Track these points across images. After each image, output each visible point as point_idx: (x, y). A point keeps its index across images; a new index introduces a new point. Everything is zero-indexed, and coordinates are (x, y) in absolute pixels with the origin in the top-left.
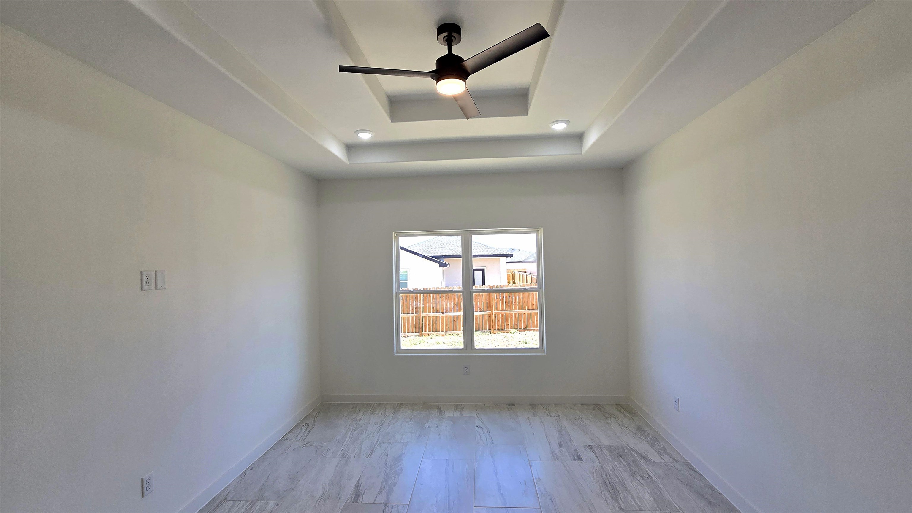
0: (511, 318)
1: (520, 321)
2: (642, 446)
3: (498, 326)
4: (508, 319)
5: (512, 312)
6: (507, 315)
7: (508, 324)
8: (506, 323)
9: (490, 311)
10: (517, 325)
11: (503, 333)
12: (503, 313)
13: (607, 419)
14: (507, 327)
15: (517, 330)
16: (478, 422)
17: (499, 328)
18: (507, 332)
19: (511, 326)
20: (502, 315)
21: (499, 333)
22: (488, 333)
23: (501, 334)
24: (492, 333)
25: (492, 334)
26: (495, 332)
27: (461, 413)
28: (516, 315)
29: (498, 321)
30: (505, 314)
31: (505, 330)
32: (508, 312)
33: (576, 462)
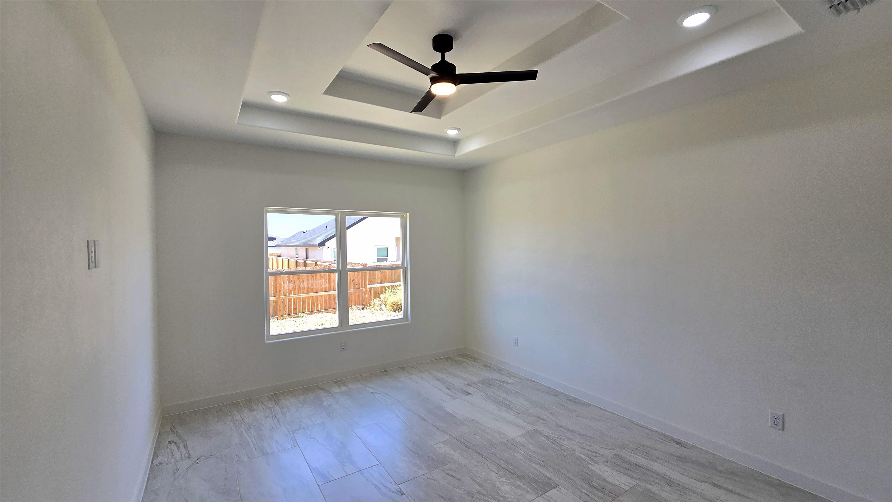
0: (299, 302)
1: (309, 304)
2: (497, 376)
3: (285, 311)
4: (296, 303)
5: (301, 295)
6: (295, 300)
7: (296, 309)
8: (293, 308)
9: (277, 297)
10: (305, 308)
11: (291, 318)
12: (290, 298)
13: (461, 365)
14: (295, 311)
15: (306, 314)
16: (371, 390)
17: (285, 314)
18: (295, 316)
19: (299, 311)
20: (290, 300)
21: (287, 319)
22: (274, 320)
23: (289, 319)
24: (278, 319)
25: (279, 321)
26: (282, 318)
27: (347, 387)
28: (304, 298)
29: (285, 306)
30: (292, 299)
31: (293, 314)
32: (297, 296)
33: (469, 396)
